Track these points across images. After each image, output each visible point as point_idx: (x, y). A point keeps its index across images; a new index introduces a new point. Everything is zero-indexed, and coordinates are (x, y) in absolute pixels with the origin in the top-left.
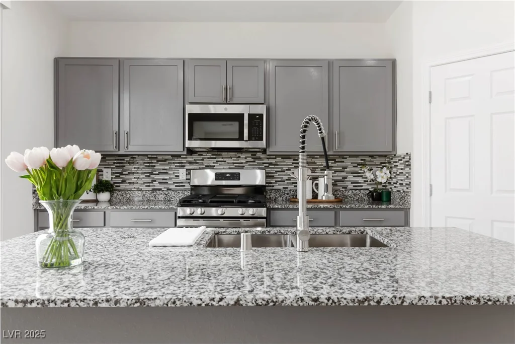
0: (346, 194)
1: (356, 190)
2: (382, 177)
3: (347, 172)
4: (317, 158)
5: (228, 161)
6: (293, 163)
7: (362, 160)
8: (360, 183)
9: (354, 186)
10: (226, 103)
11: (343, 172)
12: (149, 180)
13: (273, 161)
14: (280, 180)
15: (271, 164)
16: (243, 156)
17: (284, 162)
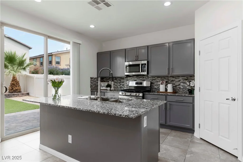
0: (180, 90)
1: (184, 89)
2: (192, 84)
3: (181, 82)
4: (169, 77)
5: (140, 78)
6: (161, 79)
7: (186, 78)
8: (186, 86)
9: (183, 87)
10: (136, 61)
11: (179, 82)
12: (120, 84)
13: (154, 78)
14: (156, 85)
15: (153, 79)
16: (145, 77)
17: (158, 79)
